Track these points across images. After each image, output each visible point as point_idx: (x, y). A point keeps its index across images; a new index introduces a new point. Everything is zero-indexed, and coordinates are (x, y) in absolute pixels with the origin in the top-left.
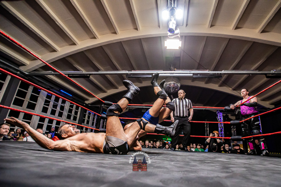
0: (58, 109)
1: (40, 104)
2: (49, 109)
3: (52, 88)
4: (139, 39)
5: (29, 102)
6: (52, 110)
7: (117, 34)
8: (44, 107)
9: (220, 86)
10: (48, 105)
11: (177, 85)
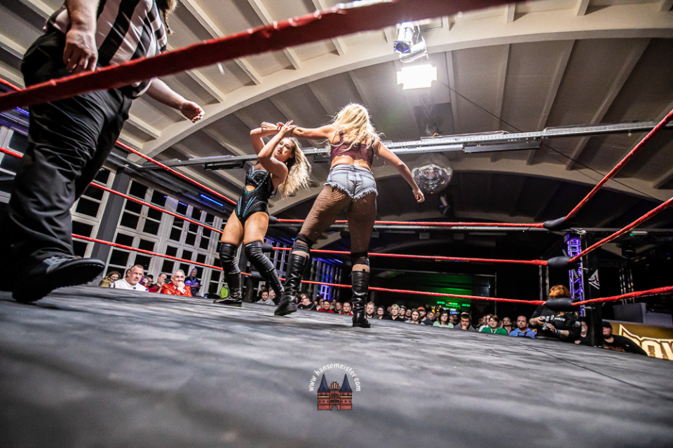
0: (199, 233)
1: (166, 224)
2: (182, 232)
3: (186, 191)
4: (343, 73)
5: (147, 220)
6: (188, 233)
7: (294, 69)
8: (173, 229)
9: (572, 168)
10: (181, 226)
11: (443, 172)
